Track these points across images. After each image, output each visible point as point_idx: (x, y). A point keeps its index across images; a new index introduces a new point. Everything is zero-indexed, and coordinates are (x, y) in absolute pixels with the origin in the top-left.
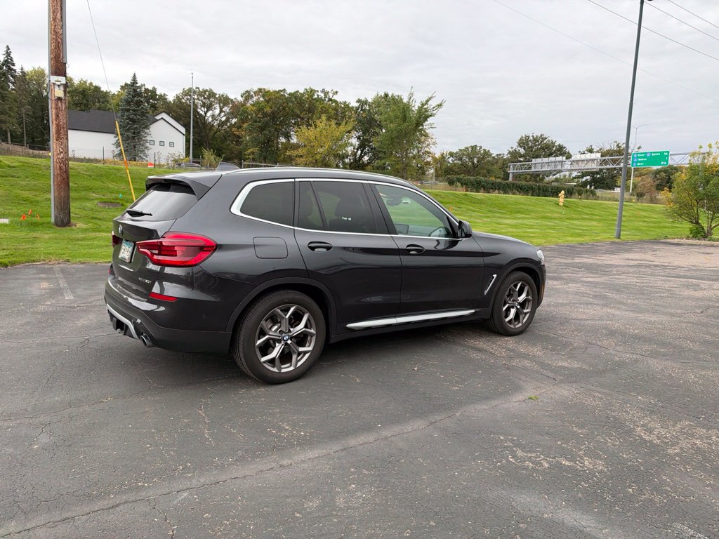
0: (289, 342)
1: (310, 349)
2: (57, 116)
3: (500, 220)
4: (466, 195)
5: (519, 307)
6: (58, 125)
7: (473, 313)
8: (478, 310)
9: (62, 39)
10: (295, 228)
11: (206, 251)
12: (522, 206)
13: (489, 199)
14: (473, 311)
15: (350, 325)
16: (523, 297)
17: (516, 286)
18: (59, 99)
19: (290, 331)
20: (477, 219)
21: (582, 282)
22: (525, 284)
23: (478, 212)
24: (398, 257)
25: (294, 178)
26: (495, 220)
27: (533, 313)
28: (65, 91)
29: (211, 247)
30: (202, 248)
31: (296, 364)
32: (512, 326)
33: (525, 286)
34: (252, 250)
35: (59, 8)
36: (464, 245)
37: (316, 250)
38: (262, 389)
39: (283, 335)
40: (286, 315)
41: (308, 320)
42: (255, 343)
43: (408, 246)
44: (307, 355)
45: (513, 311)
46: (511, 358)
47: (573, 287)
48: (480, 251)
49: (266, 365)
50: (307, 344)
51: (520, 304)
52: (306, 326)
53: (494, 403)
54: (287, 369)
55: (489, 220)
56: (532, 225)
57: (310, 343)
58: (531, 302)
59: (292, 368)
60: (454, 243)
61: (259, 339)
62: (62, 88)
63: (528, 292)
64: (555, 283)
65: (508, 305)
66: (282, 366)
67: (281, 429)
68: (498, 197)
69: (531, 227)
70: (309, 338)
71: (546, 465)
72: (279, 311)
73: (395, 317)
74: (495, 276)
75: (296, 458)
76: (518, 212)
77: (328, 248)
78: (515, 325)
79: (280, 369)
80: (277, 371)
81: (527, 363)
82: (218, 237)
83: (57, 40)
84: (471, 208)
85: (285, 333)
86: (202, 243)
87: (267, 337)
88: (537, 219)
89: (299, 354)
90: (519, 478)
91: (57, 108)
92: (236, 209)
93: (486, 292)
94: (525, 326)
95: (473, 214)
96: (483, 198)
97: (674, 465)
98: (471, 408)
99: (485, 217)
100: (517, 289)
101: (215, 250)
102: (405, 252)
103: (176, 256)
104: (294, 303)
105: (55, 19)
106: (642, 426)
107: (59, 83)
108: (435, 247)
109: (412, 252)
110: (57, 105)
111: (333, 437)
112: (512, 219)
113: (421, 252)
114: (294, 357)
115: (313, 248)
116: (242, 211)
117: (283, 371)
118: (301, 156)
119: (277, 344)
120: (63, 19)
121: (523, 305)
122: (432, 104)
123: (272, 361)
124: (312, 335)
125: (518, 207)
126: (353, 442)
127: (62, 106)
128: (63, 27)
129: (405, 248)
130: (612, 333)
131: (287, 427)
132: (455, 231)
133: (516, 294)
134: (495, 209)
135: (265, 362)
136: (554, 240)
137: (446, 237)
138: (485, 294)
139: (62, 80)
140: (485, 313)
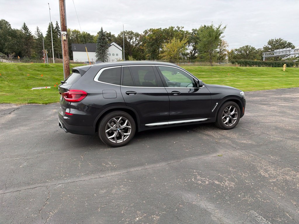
0: (120, 131)
1: (129, 134)
2: (64, 47)
3: (252, 79)
4: (237, 68)
5: (231, 117)
6: (65, 50)
8: (209, 118)
9: (65, 17)
10: (121, 86)
11: (83, 96)
12: (264, 72)
13: (248, 69)
14: (207, 119)
15: (146, 125)
16: (233, 112)
17: (229, 108)
18: (65, 40)
19: (120, 127)
20: (241, 78)
21: (278, 106)
22: (234, 107)
23: (242, 75)
24: (168, 96)
25: (121, 66)
26: (249, 79)
27: (238, 120)
28: (67, 37)
29: (85, 95)
30: (82, 95)
31: (124, 140)
32: (227, 125)
33: (234, 108)
34: (102, 95)
35: (63, 5)
36: (201, 90)
37: (130, 94)
38: (109, 149)
39: (117, 128)
40: (118, 121)
41: (128, 122)
42: (105, 131)
43: (172, 92)
44: (128, 136)
45: (228, 119)
46: (221, 139)
47: (272, 108)
48: (210, 93)
49: (110, 140)
50: (128, 132)
51: (231, 116)
52: (127, 125)
53: (200, 157)
54: (120, 141)
55: (247, 79)
56: (268, 81)
57: (129, 131)
58: (237, 115)
59: (122, 141)
60: (196, 90)
61: (107, 130)
62: (65, 36)
63: (235, 110)
64: (264, 106)
65: (225, 116)
66: (118, 141)
67: (107, 164)
68: (253, 68)
69: (267, 81)
70: (129, 130)
71: (207, 183)
72: (115, 119)
73: (168, 121)
74: (217, 103)
75: (107, 175)
76: (262, 75)
77: (135, 94)
78: (229, 125)
79: (116, 141)
80: (115, 142)
81: (227, 141)
82: (88, 91)
83: (63, 18)
84: (239, 74)
85: (118, 128)
86: (82, 93)
87: (110, 129)
88: (271, 78)
89: (125, 136)
90: (191, 187)
91: (64, 44)
92: (96, 79)
93: (213, 111)
94: (234, 125)
95: (240, 76)
96: (245, 69)
97: (268, 186)
98: (189, 159)
99: (245, 78)
100: (230, 109)
101: (87, 96)
102: (172, 94)
103: (72, 98)
104: (121, 116)
105: (62, 10)
106: (265, 169)
107: (64, 34)
108: (189, 92)
109: (174, 94)
110: (64, 42)
111: (126, 167)
112: (258, 78)
113: (180, 94)
114: (123, 137)
115: (128, 94)
116: (99, 80)
117: (118, 142)
118: (165, 56)
119: (115, 132)
120: (64, 9)
121: (233, 116)
122: (222, 27)
123: (113, 138)
124: (130, 128)
125: (262, 72)
126: (132, 170)
127: (66, 43)
128: (65, 12)
129: (171, 92)
130: (277, 128)
131: (110, 163)
132: (197, 85)
133: (229, 111)
134: (251, 74)
135: (110, 139)
136: (276, 87)
137: (193, 87)
138: (212, 111)
139: (66, 33)
140: (213, 120)
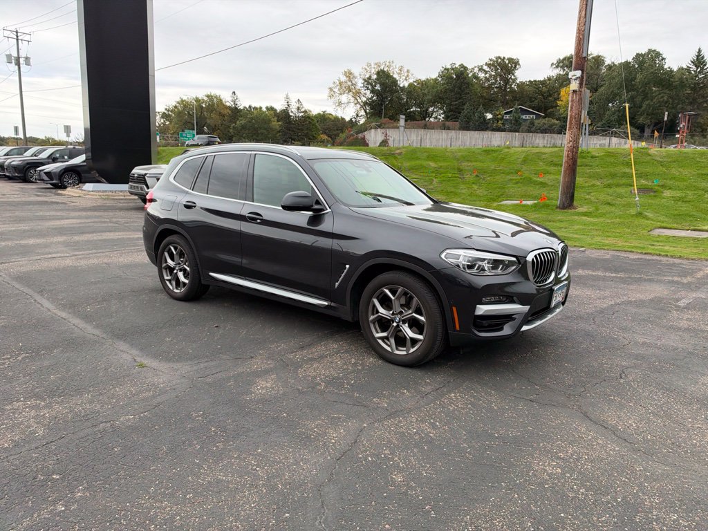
1: (188, 282)
2: (572, 108)
5: (400, 324)
7: (327, 306)
8: (333, 304)
9: (583, 35)
10: (190, 190)
14: (326, 303)
15: (210, 274)
17: (393, 292)
18: (574, 91)
19: (179, 264)
22: (411, 294)
28: (581, 84)
31: (181, 289)
33: (411, 297)
35: (584, 6)
39: (175, 266)
40: (175, 252)
43: (249, 213)
44: (187, 286)
45: (391, 328)
49: (167, 282)
52: (185, 264)
57: (188, 277)
58: (427, 327)
59: (179, 291)
61: (164, 263)
62: (578, 82)
65: (379, 315)
72: (172, 248)
74: (347, 266)
77: (195, 207)
80: (172, 289)
92: (172, 177)
93: (337, 284)
100: (395, 298)
104: (178, 244)
107: (574, 77)
113: (262, 221)
114: (181, 284)
115: (186, 206)
117: (175, 290)
123: (170, 281)
124: (188, 272)
127: (577, 97)
129: (246, 214)
135: (167, 280)
138: (336, 286)
139: (578, 73)
140: (345, 313)
